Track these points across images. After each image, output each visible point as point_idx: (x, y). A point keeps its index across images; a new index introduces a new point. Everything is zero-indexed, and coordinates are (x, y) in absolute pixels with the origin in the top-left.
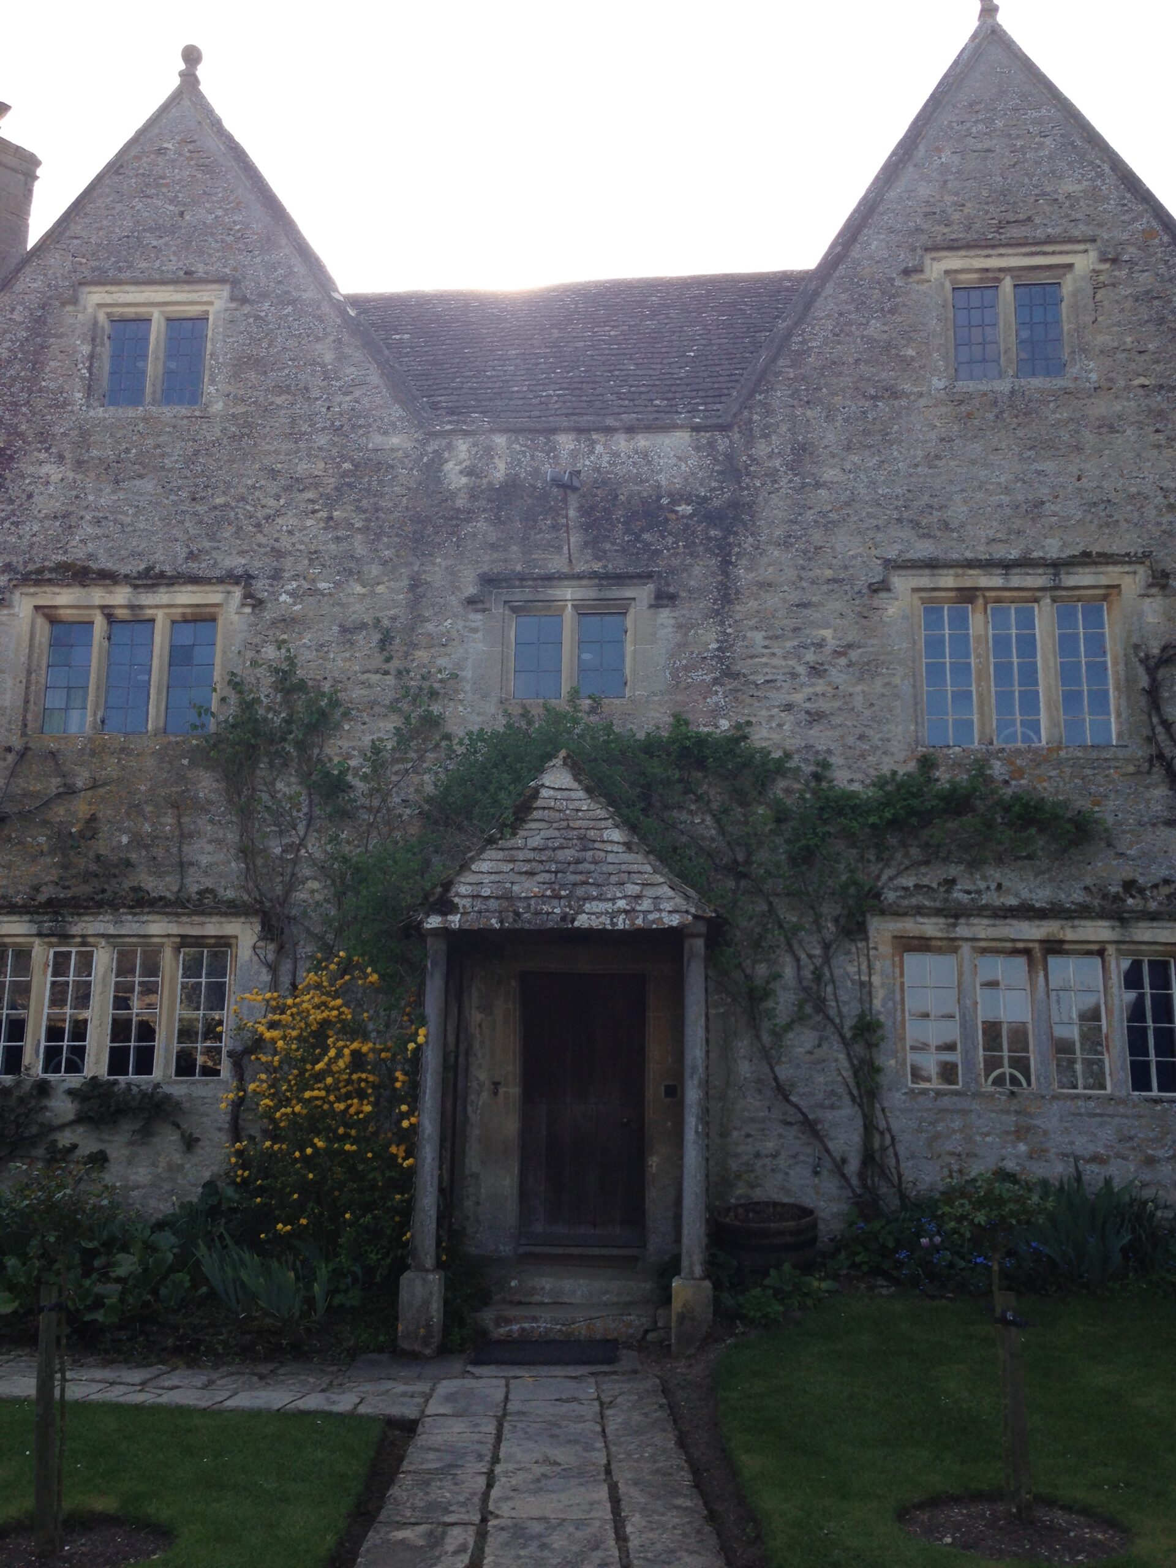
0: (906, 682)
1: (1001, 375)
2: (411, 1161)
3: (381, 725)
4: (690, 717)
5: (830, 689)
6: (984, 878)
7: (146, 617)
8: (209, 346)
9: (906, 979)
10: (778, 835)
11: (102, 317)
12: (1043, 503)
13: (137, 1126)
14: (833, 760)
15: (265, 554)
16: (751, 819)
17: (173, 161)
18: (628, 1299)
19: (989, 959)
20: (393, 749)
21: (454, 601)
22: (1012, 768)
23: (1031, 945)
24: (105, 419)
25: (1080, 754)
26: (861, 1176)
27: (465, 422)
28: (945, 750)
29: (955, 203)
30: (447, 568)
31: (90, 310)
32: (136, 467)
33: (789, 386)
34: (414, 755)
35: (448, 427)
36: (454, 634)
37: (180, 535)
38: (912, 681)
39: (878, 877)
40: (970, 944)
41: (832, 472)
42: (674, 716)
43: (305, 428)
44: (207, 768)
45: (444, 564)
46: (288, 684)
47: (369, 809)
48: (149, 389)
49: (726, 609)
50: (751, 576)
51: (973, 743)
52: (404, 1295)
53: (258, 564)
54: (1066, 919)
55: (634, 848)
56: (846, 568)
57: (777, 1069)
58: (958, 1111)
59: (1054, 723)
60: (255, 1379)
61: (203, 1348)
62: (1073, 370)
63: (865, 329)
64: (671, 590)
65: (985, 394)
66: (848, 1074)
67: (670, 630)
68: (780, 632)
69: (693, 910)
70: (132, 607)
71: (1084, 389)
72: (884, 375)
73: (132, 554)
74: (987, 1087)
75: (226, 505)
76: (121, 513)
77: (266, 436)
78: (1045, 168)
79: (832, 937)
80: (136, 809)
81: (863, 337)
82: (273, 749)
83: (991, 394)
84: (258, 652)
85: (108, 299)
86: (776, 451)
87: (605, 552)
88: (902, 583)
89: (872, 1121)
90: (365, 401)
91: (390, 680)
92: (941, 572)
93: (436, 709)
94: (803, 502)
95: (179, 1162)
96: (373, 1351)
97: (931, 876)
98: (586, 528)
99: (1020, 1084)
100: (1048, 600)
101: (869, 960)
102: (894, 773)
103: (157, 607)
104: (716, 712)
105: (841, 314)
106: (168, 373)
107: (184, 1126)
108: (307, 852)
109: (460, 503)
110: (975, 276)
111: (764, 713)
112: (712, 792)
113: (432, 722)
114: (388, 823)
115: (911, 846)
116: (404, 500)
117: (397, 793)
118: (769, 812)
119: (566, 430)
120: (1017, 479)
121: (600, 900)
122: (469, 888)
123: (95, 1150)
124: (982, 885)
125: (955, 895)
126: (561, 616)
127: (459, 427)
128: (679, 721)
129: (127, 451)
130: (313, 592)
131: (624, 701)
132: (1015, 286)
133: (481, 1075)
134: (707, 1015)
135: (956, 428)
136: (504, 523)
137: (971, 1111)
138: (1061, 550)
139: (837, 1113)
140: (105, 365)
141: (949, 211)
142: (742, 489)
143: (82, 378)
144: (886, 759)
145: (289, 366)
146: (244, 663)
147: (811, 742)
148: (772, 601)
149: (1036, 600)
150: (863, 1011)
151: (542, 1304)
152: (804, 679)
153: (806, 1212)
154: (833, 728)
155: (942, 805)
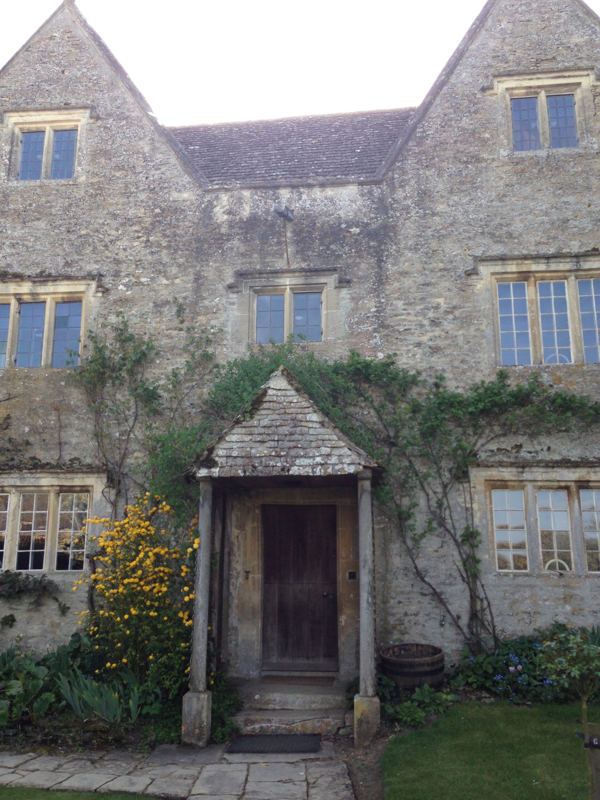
0: (489, 328)
1: (540, 147)
2: (190, 622)
3: (178, 360)
4: (360, 352)
5: (443, 333)
6: (539, 443)
7: (41, 300)
8: (78, 145)
9: (493, 506)
10: (414, 420)
11: (17, 130)
12: (568, 220)
13: (32, 600)
14: (446, 375)
15: (111, 262)
16: (397, 411)
17: (59, 43)
18: (328, 706)
19: (543, 492)
20: (185, 374)
21: (220, 287)
22: (554, 378)
23: (569, 484)
24: (18, 187)
25: (596, 368)
26: (470, 626)
27: (226, 184)
28: (514, 368)
29: (510, 51)
30: (216, 268)
31: (10, 126)
32: (36, 214)
33: (416, 157)
34: (197, 377)
35: (216, 187)
36: (220, 306)
37: (61, 252)
38: (492, 327)
39: (475, 444)
40: (532, 483)
41: (442, 207)
42: (351, 351)
43: (133, 189)
44: (76, 387)
45: (214, 265)
46: (123, 337)
47: (171, 409)
48: (43, 170)
49: (381, 288)
50: (395, 268)
51: (530, 363)
52: (185, 708)
53: (106, 268)
54: (591, 467)
55: (326, 425)
56: (451, 262)
57: (416, 561)
58: (527, 586)
59: (578, 351)
60: (89, 763)
61: (59, 741)
62: (584, 143)
63: (460, 123)
64: (348, 277)
65: (532, 158)
66: (460, 564)
67: (348, 301)
68: (413, 301)
69: (363, 463)
70: (32, 294)
71: (591, 154)
72: (471, 149)
73: (32, 264)
74: (546, 571)
75: (87, 235)
76: (26, 240)
77: (110, 195)
78: (562, 29)
79: (448, 481)
80: (33, 412)
81: (458, 127)
82: (114, 375)
83: (535, 158)
84: (106, 319)
85: (21, 120)
86: (409, 195)
87: (309, 256)
88: (485, 270)
89: (475, 593)
90: (168, 173)
91: (183, 334)
92: (508, 262)
93: (210, 350)
94: (425, 224)
95: (58, 621)
96: (167, 743)
97: (507, 443)
98: (297, 243)
99: (564, 569)
100: (573, 278)
101: (471, 494)
102: (483, 382)
103: (47, 294)
104: (375, 349)
105: (445, 115)
106: (55, 160)
107: (60, 600)
108: (135, 435)
109: (223, 230)
110: (523, 91)
111: (404, 348)
112: (374, 396)
113: (208, 357)
114: (182, 418)
115: (494, 425)
116: (191, 230)
117: (188, 400)
118: (408, 406)
119: (285, 187)
120: (552, 207)
121: (305, 457)
122: (225, 451)
123: (8, 614)
124: (538, 448)
125: (522, 454)
126: (283, 295)
127: (222, 187)
128: (354, 353)
129: (30, 205)
130: (138, 283)
131: (321, 343)
132: (547, 96)
133: (238, 566)
134: (373, 528)
135: (515, 178)
136: (249, 241)
137: (536, 586)
138: (580, 247)
139: (453, 588)
140: (19, 157)
141: (507, 54)
142: (389, 218)
143: (5, 164)
144: (478, 374)
145: (123, 155)
146: (98, 325)
147: (432, 365)
148: (407, 282)
149: (566, 278)
150: (468, 526)
151: (274, 710)
152: (428, 328)
153: (437, 651)
154: (446, 356)
155: (513, 400)
